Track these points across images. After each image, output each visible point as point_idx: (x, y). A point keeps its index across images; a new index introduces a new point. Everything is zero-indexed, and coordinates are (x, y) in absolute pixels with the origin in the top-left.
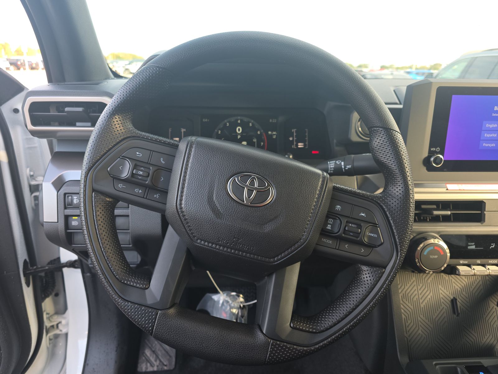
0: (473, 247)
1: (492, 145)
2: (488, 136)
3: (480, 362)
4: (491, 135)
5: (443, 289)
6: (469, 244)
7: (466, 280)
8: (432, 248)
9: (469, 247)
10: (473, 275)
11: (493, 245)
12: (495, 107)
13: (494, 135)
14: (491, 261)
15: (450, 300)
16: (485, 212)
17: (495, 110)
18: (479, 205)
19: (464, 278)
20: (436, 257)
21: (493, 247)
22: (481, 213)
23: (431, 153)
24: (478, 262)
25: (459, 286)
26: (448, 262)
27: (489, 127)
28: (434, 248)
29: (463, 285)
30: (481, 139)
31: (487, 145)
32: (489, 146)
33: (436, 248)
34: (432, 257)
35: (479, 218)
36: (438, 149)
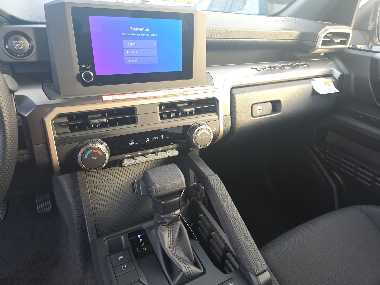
0: (133, 143)
1: (135, 61)
2: (130, 53)
3: (141, 227)
4: (132, 53)
5: (125, 176)
6: (130, 141)
7: (143, 166)
8: (91, 151)
9: (130, 144)
10: (146, 162)
11: (148, 139)
12: (131, 28)
13: (134, 53)
14: (149, 151)
15: (130, 184)
16: (137, 116)
17: (131, 30)
18: (132, 110)
19: (141, 164)
20: (96, 158)
21: (148, 140)
22: (135, 116)
23: (82, 70)
24: (139, 153)
25: (138, 171)
26: (108, 160)
27: (129, 45)
28: (93, 151)
29: (141, 170)
30: (125, 56)
31: (131, 61)
32: (132, 62)
33: (94, 151)
34: (92, 158)
35: (134, 121)
36: (88, 66)
